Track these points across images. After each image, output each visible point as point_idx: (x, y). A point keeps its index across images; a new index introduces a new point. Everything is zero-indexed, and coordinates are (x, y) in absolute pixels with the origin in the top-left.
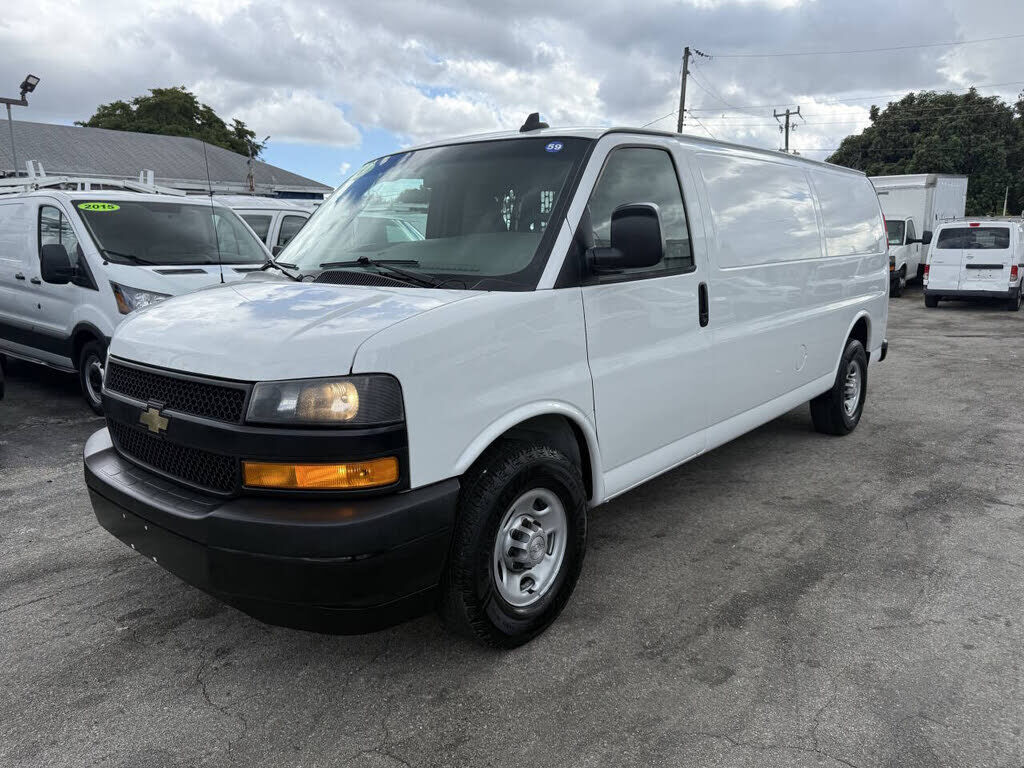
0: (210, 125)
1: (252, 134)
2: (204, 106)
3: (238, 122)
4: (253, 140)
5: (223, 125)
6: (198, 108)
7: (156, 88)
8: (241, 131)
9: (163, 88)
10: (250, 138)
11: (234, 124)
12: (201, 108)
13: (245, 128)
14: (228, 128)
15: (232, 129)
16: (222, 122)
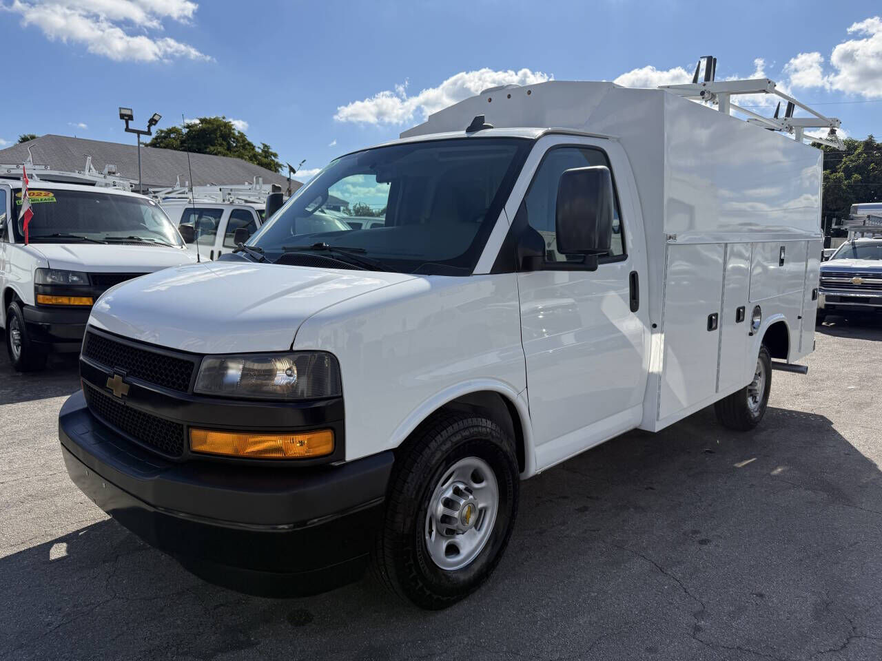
0: (244, 147)
1: (275, 155)
2: (239, 132)
3: (265, 146)
4: (276, 160)
5: (253, 148)
6: (234, 134)
7: (203, 117)
8: (267, 152)
9: (208, 118)
10: (273, 158)
11: (262, 147)
12: (237, 134)
13: (270, 150)
14: (257, 149)
15: (260, 151)
16: (252, 145)
